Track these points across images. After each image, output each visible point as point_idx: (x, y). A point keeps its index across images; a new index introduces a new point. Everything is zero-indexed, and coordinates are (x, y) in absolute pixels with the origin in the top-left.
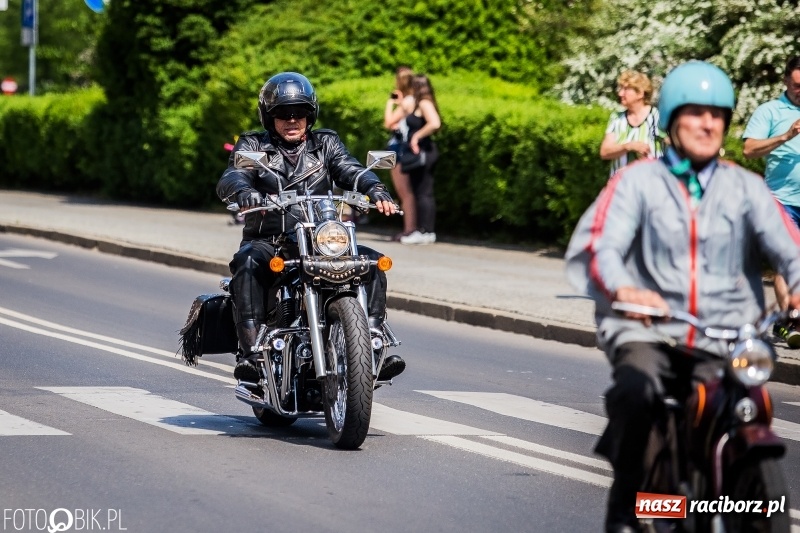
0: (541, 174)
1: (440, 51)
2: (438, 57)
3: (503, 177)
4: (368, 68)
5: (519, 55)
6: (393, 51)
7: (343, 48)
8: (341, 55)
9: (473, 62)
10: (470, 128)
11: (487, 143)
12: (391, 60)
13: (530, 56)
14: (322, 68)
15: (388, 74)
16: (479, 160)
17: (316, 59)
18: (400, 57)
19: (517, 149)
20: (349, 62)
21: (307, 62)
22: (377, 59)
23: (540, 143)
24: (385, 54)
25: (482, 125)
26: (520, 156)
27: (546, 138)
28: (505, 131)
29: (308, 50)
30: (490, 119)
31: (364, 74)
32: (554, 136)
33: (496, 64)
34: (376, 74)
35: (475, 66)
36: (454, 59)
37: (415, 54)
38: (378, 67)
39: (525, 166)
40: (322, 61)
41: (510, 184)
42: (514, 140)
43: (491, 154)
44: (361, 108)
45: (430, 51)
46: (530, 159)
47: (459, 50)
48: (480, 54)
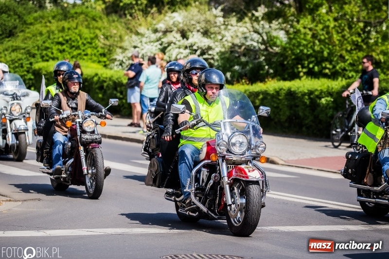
0: (115, 92)
1: (67, 53)
2: (67, 55)
3: (100, 93)
4: (44, 59)
5: (92, 55)
6: (52, 53)
7: (36, 52)
8: (36, 54)
9: (77, 57)
10: (89, 78)
11: (95, 83)
12: (52, 56)
13: (95, 55)
14: (30, 58)
15: (51, 60)
16: (92, 88)
17: (28, 56)
18: (55, 55)
19: (105, 84)
20: (38, 56)
21: (25, 56)
22: (47, 56)
23: (114, 83)
24: (50, 54)
25: (93, 77)
26: (107, 86)
27: (117, 81)
28: (102, 78)
29: (25, 53)
30: (97, 75)
31: (43, 61)
32: (120, 80)
33: (85, 57)
34: (47, 61)
35: (78, 58)
36: (71, 56)
37: (59, 54)
38: (47, 58)
39: (109, 89)
40: (30, 56)
41: (103, 95)
42: (105, 82)
43: (97, 86)
44: (49, 71)
45: (64, 53)
46: (111, 87)
47: (72, 53)
48: (80, 54)
